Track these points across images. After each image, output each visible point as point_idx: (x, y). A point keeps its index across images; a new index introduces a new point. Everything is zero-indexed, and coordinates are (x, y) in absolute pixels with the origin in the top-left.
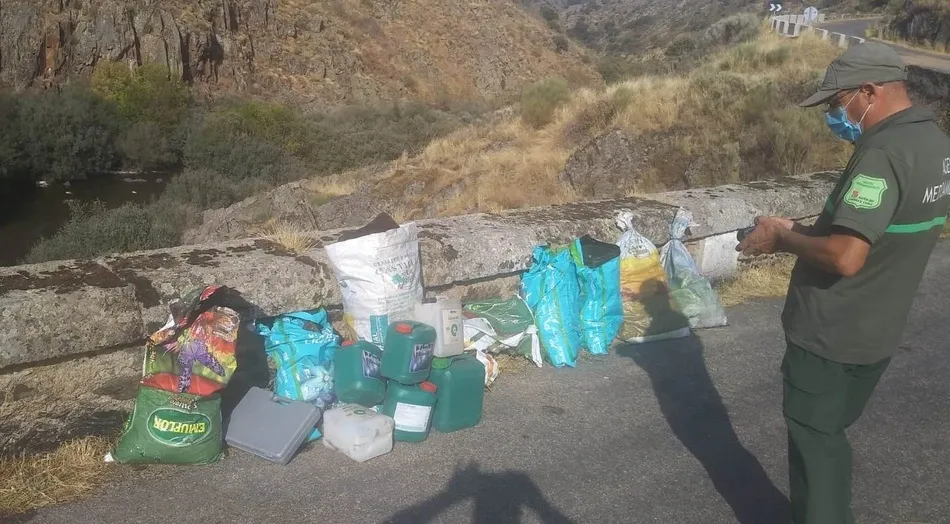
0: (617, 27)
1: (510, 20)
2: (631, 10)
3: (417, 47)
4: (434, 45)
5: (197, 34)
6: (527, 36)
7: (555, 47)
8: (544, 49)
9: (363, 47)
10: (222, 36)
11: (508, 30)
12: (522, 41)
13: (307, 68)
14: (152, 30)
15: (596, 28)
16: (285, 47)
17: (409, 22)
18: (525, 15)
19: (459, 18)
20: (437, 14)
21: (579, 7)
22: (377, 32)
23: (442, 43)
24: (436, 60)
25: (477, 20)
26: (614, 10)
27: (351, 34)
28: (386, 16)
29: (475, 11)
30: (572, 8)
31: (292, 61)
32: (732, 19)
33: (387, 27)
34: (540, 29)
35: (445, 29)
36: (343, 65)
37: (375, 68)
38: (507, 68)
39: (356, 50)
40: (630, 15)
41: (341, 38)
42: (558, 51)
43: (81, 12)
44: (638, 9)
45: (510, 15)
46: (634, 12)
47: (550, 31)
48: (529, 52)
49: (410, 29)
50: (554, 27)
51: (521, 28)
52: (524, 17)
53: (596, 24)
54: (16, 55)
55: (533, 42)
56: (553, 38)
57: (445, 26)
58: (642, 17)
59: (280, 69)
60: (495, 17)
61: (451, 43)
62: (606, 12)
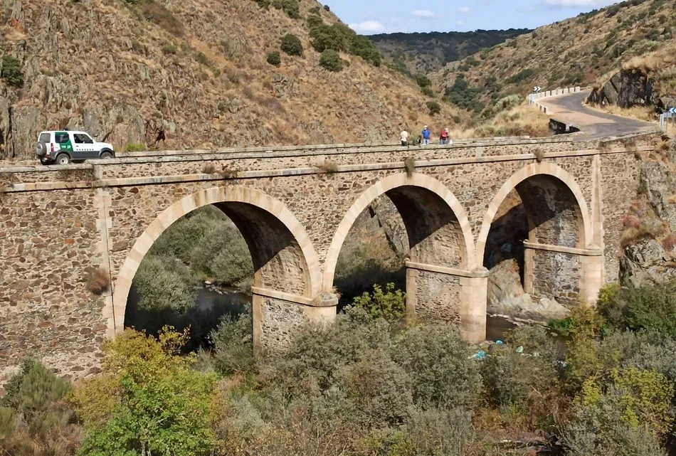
0: (499, 82)
1: (388, 91)
2: (513, 63)
3: (313, 120)
4: (327, 116)
5: (154, 120)
6: (404, 102)
7: (428, 110)
8: (419, 114)
9: (272, 122)
10: (168, 121)
11: (387, 99)
12: (399, 108)
13: (231, 141)
14: (122, 120)
15: (476, 85)
16: (212, 126)
17: (305, 99)
18: (401, 84)
19: (345, 92)
20: (326, 90)
21: (457, 64)
22: (281, 109)
23: (333, 115)
24: (330, 129)
25: (360, 93)
26: (494, 65)
27: (260, 112)
28: (285, 95)
29: (358, 86)
30: (450, 65)
31: (219, 137)
32: (506, 99)
33: (286, 104)
34: (415, 97)
35: (334, 103)
36: (259, 138)
37: (283, 138)
38: (390, 132)
39: (267, 125)
40: (511, 70)
41: (254, 116)
42: (431, 114)
43: (71, 111)
44: (519, 62)
45: (387, 86)
46: (514, 65)
47: (424, 97)
48: (406, 117)
49: (306, 105)
50: (428, 93)
51: (398, 97)
52: (399, 87)
53: (477, 81)
54: (28, 145)
55: (410, 108)
56: (427, 103)
57: (334, 100)
58: (524, 71)
59: (211, 144)
60: (375, 89)
61: (340, 114)
62: (486, 68)
